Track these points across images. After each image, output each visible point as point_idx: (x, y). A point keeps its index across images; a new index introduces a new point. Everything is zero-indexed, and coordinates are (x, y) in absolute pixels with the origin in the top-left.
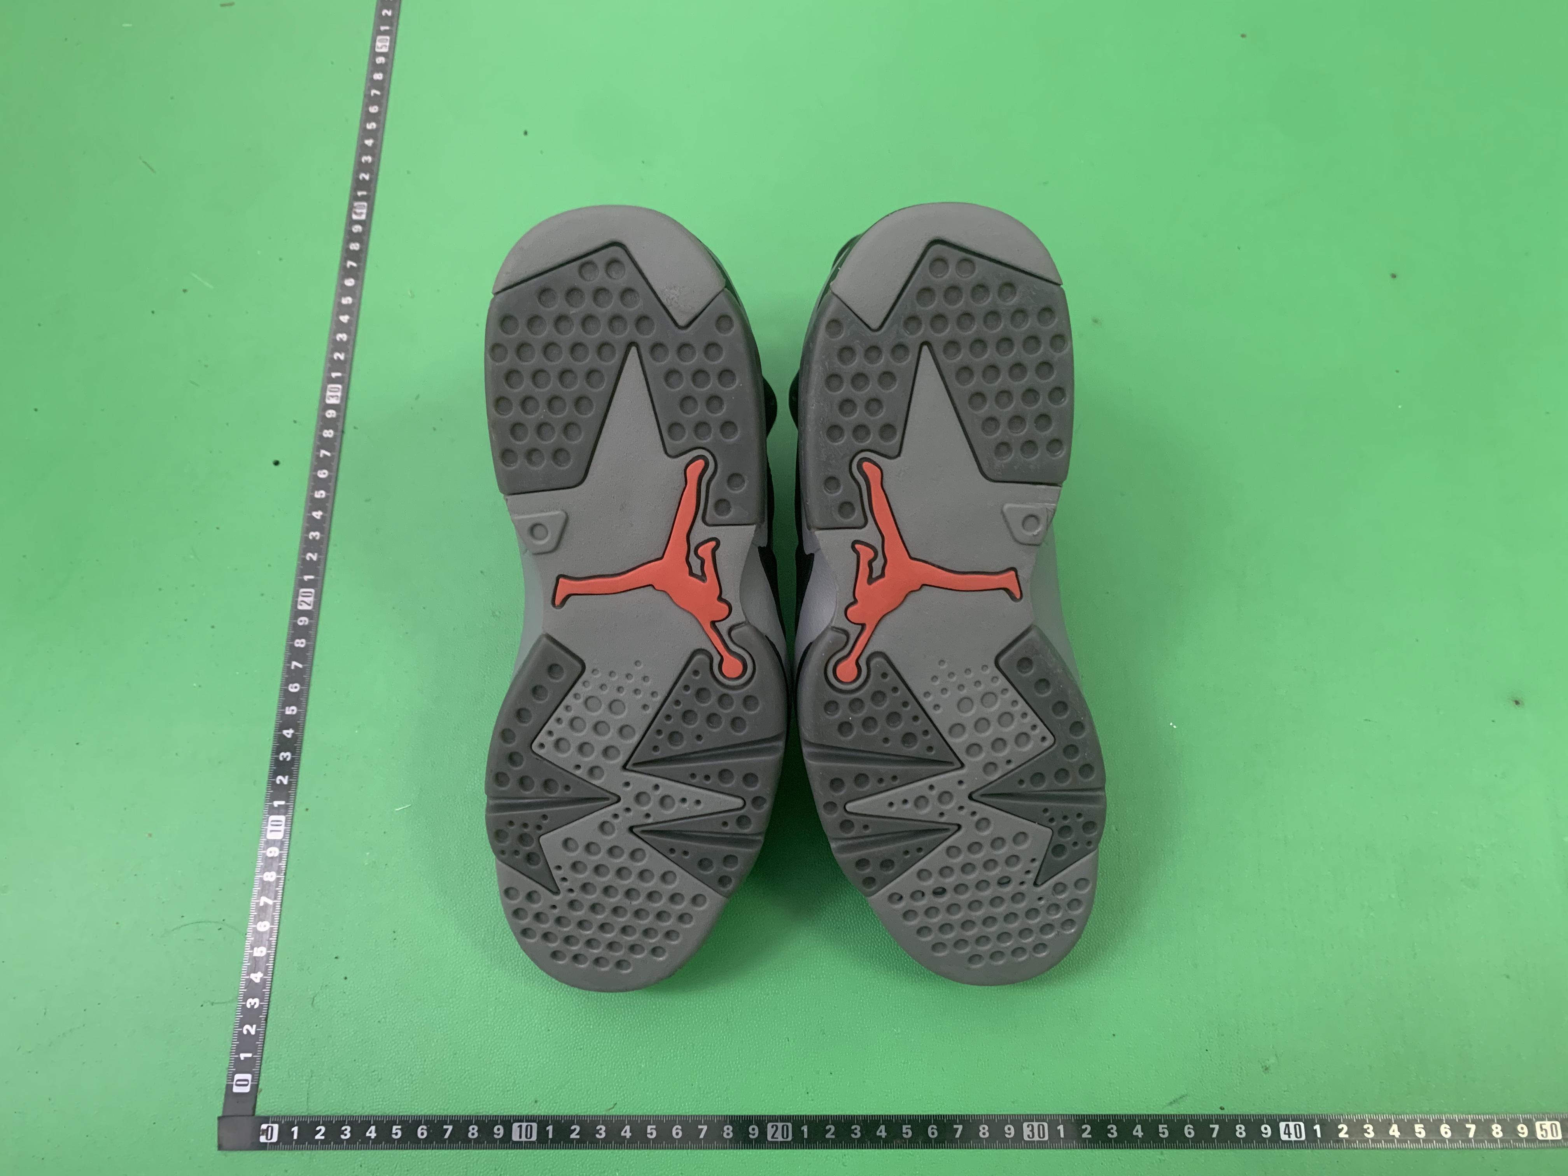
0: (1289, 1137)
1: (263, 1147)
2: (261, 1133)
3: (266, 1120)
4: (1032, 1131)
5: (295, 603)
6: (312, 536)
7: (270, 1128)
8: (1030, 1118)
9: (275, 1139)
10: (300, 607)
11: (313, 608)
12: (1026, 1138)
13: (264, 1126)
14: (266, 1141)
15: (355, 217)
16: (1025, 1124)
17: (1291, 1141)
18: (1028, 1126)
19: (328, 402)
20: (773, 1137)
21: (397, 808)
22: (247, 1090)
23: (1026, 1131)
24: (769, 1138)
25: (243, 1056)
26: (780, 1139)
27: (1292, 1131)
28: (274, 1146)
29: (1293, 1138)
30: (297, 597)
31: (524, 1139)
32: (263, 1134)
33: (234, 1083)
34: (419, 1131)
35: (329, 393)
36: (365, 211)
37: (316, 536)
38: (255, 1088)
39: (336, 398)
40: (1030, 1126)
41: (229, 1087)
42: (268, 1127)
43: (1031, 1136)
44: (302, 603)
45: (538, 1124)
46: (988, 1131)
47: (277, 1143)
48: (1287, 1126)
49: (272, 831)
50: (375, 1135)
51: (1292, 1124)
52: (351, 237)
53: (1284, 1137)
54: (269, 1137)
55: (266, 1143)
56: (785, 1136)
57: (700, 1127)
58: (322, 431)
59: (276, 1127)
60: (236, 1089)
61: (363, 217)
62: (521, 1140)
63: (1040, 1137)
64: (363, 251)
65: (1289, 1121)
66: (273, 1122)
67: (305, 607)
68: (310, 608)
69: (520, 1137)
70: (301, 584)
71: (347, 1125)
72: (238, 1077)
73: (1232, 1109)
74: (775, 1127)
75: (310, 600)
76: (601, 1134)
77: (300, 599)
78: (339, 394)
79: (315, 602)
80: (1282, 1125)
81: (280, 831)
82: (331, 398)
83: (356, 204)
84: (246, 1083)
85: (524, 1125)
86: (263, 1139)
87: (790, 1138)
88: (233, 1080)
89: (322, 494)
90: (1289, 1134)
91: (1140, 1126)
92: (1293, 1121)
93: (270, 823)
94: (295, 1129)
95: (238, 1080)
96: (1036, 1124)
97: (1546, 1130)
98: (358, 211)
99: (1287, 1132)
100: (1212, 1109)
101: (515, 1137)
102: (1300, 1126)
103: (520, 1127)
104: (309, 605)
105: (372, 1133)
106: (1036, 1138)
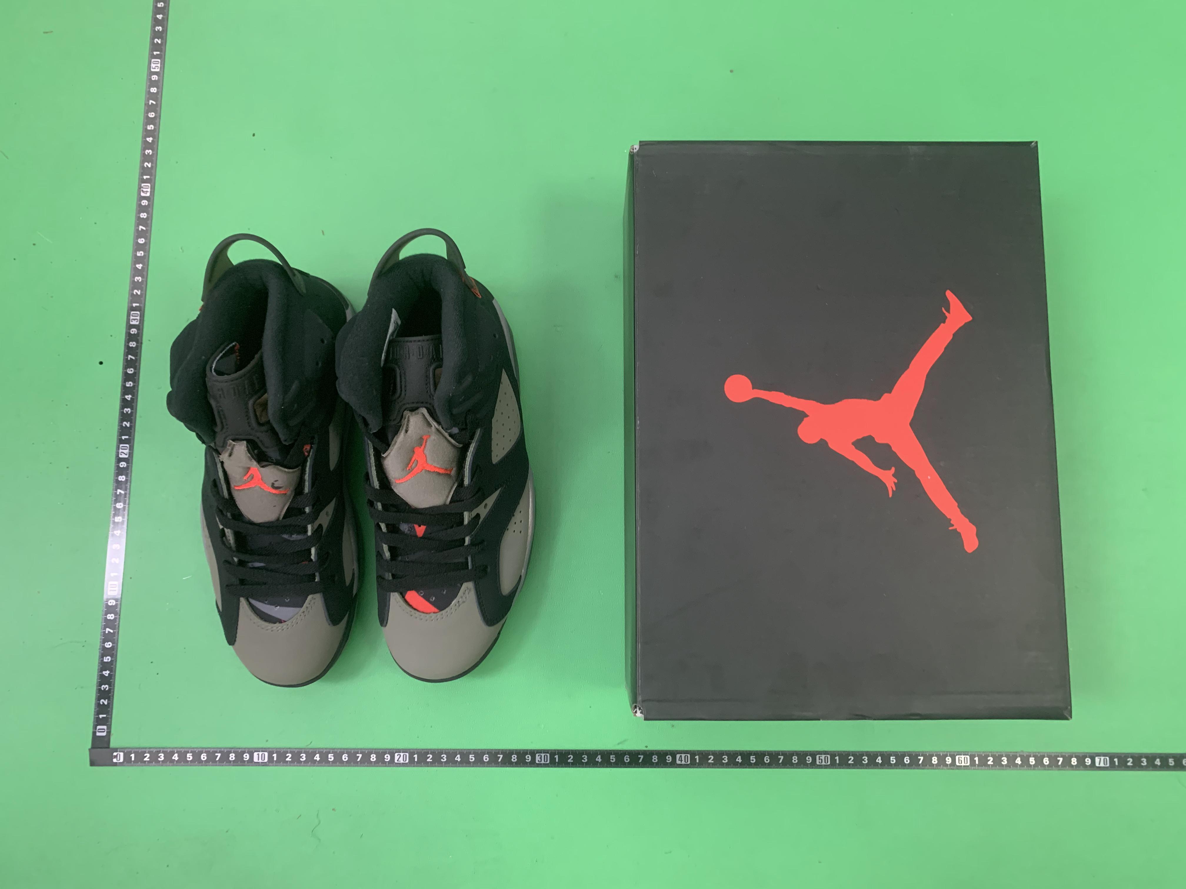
0: (681, 762)
1: (115, 764)
2: (113, 757)
3: (116, 750)
4: (541, 758)
5: (118, 454)
6: (126, 411)
7: (118, 755)
8: (540, 752)
9: (122, 760)
10: (120, 456)
11: (129, 456)
12: (537, 762)
13: (115, 754)
14: (117, 761)
15: (143, 194)
16: (537, 755)
17: (682, 764)
18: (539, 756)
19: (131, 323)
20: (398, 761)
21: (184, 577)
22: (104, 734)
23: (538, 758)
24: (396, 761)
25: (101, 716)
26: (402, 762)
27: (683, 759)
28: (121, 764)
29: (683, 762)
30: (119, 449)
31: (260, 761)
32: (115, 758)
33: (97, 730)
34: (202, 756)
35: (131, 318)
36: (149, 190)
37: (129, 411)
38: (109, 733)
39: (137, 320)
40: (540, 756)
41: (94, 733)
42: (117, 754)
43: (540, 761)
44: (122, 453)
45: (268, 753)
46: (516, 758)
47: (123, 762)
48: (681, 756)
49: (111, 590)
50: (178, 758)
51: (683, 755)
52: (141, 209)
53: (678, 762)
54: (118, 759)
55: (117, 763)
56: (405, 760)
57: (358, 755)
58: (128, 343)
59: (122, 754)
60: (98, 734)
61: (148, 194)
62: (258, 761)
63: (544, 761)
64: (150, 218)
65: (682, 754)
66: (120, 752)
67: (123, 456)
68: (127, 456)
69: (258, 760)
70: (121, 441)
71: (162, 753)
72: (99, 727)
73: (651, 748)
74: (399, 756)
75: (127, 451)
76: (303, 759)
77: (121, 451)
78: (138, 318)
79: (129, 453)
80: (678, 756)
81: (115, 590)
82: (133, 320)
83: (143, 185)
84: (104, 730)
85: (260, 753)
86: (115, 760)
87: (407, 761)
88: (96, 729)
89: (130, 384)
90: (681, 761)
91: (600, 756)
92: (684, 754)
93: (109, 586)
94: (133, 756)
95: (99, 729)
96: (543, 755)
97: (822, 760)
98: (144, 190)
99: (680, 759)
100: (642, 747)
101: (256, 760)
102: (687, 756)
103: (258, 754)
104: (126, 455)
105: (176, 757)
106: (543, 762)
